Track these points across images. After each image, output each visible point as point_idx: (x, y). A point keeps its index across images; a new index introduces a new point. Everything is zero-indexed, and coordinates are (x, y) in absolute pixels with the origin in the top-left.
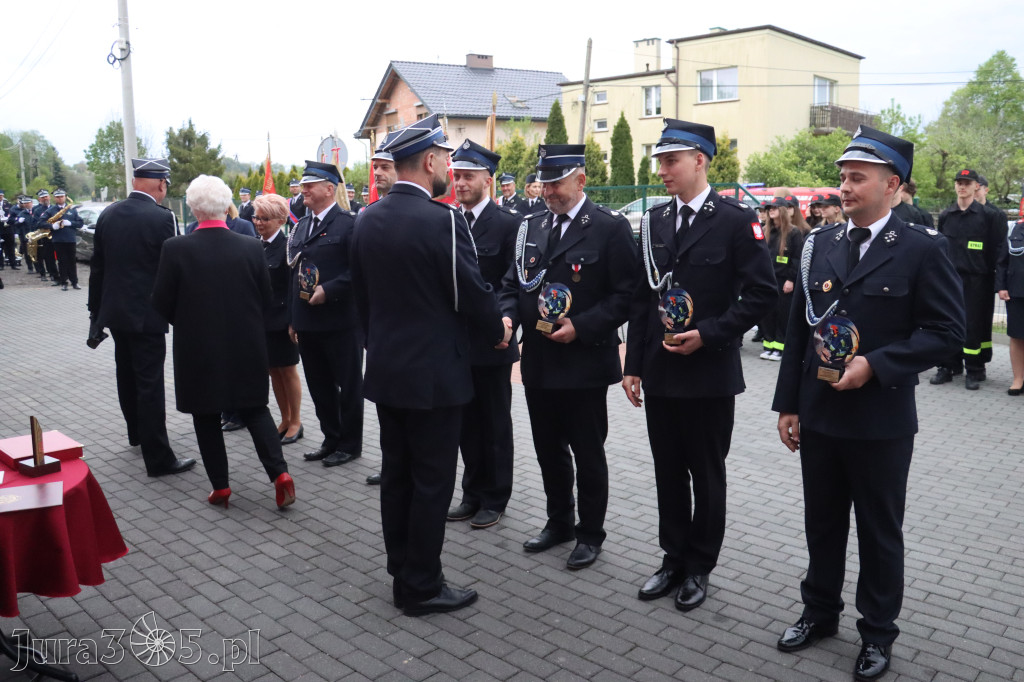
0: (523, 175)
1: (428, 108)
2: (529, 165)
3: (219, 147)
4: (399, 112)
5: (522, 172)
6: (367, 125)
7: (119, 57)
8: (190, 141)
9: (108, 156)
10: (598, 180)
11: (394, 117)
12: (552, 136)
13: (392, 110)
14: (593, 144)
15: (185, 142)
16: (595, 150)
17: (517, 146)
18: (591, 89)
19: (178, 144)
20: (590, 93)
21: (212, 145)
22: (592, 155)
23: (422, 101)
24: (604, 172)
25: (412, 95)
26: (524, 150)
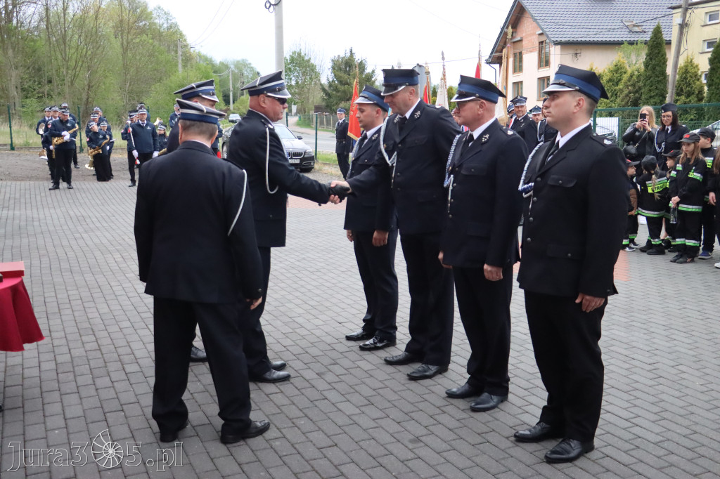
0: (621, 96)
1: (548, 37)
2: (627, 86)
3: (373, 71)
4: (524, 39)
5: (621, 93)
6: (496, 52)
7: (273, 3)
8: (350, 67)
9: (291, 79)
10: (693, 99)
11: (518, 44)
12: (651, 59)
13: (518, 38)
14: (692, 66)
15: (346, 68)
16: (693, 71)
17: (618, 69)
18: (690, 11)
19: (341, 70)
20: (688, 15)
21: (368, 70)
22: (688, 75)
23: (542, 29)
24: (701, 92)
25: (535, 24)
26: (625, 73)
